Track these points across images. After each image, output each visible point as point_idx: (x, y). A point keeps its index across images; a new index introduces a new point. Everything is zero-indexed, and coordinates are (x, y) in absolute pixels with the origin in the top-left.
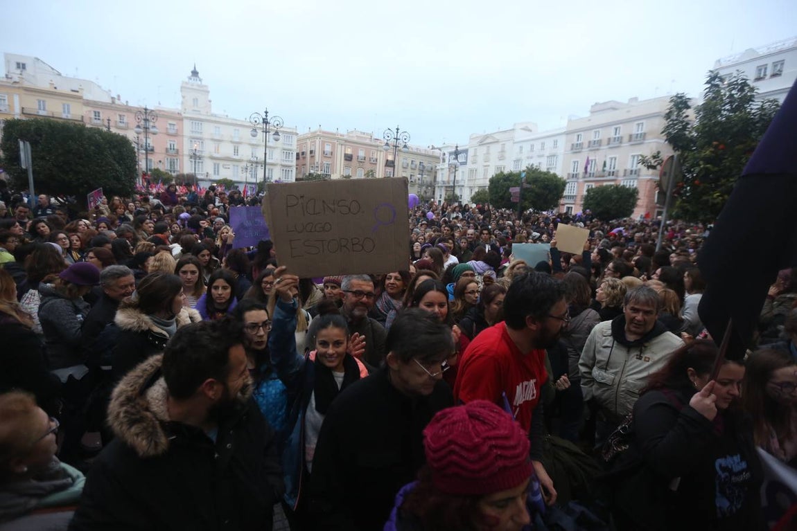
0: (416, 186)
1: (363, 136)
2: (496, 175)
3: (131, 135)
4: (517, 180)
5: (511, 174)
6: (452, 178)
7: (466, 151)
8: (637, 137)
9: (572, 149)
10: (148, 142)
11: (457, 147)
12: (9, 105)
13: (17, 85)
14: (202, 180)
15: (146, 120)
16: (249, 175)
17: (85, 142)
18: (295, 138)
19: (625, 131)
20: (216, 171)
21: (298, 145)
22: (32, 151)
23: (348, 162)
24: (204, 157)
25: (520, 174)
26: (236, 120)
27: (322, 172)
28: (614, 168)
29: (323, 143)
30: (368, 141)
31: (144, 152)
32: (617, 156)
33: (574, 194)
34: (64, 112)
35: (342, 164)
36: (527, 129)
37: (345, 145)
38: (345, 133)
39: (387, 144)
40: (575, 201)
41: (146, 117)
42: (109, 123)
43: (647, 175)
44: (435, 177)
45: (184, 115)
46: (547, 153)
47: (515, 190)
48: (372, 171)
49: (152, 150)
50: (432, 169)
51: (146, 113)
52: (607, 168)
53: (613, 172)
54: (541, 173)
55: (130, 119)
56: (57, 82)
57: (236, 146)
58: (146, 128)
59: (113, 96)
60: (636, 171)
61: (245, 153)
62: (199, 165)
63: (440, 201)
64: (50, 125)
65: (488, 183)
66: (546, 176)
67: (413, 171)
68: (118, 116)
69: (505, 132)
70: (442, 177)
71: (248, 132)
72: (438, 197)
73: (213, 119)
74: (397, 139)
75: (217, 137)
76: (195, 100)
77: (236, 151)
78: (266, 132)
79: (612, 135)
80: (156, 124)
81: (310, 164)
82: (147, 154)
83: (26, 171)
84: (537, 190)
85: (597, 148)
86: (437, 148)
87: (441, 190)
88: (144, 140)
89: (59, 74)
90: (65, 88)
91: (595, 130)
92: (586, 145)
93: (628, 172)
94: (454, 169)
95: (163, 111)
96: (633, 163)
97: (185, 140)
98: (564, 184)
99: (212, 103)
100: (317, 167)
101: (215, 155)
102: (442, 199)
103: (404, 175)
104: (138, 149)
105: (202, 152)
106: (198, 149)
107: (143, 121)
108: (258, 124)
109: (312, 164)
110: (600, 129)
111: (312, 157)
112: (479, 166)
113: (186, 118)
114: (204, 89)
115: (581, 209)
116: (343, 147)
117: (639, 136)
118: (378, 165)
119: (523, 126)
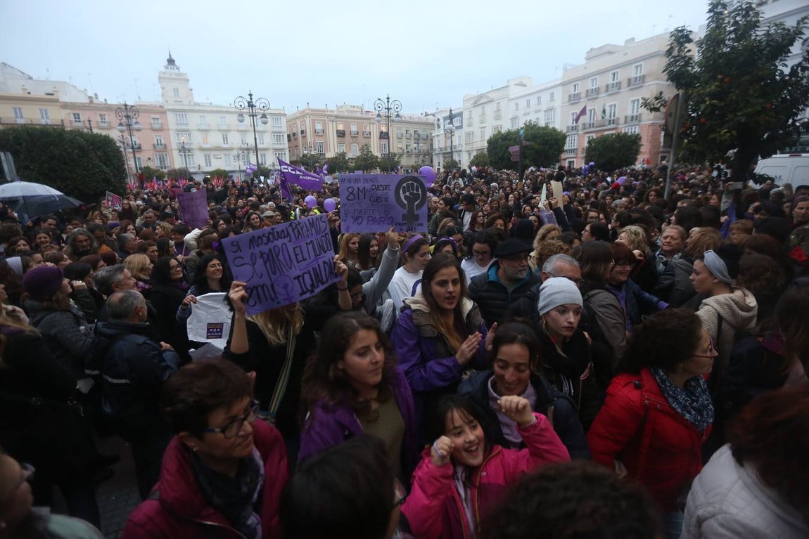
0: (413, 156)
1: (352, 109)
2: (494, 135)
3: (115, 134)
4: (515, 139)
5: (509, 133)
6: (449, 144)
7: (460, 114)
8: (636, 81)
9: (570, 100)
10: (134, 140)
11: (451, 111)
14: (195, 173)
15: (128, 117)
16: (241, 163)
17: (67, 147)
18: (284, 120)
19: (622, 76)
20: (208, 163)
21: (287, 126)
22: (15, 162)
23: (341, 139)
24: (193, 149)
25: (518, 131)
26: (221, 107)
27: (316, 152)
28: (614, 116)
29: (313, 122)
30: (359, 115)
31: (131, 150)
32: (616, 103)
33: (576, 147)
34: (43, 117)
35: (336, 141)
36: (522, 85)
37: (336, 122)
38: (335, 109)
39: (379, 115)
40: (576, 154)
41: (128, 113)
42: (90, 124)
43: (649, 120)
44: (432, 145)
45: (166, 107)
46: (544, 107)
47: (515, 149)
48: (366, 145)
49: (140, 148)
50: (427, 136)
51: (126, 109)
52: (607, 117)
53: (614, 120)
54: (539, 128)
55: (111, 118)
56: (30, 86)
57: (225, 134)
58: (129, 125)
59: (90, 95)
60: (637, 116)
61: (235, 140)
62: (189, 158)
63: (439, 169)
64: (28, 132)
65: (486, 145)
66: (545, 131)
67: (408, 141)
68: (99, 117)
69: (499, 89)
70: (439, 144)
71: (235, 117)
72: (437, 165)
73: (198, 108)
74: (388, 109)
75: (205, 127)
76: (176, 90)
77: (225, 139)
78: (253, 116)
79: (610, 81)
80: (138, 120)
81: (303, 145)
82: (134, 153)
84: (536, 147)
85: (595, 96)
86: (431, 115)
87: (439, 157)
88: (129, 137)
89: (30, 78)
90: (39, 93)
91: (592, 78)
92: (583, 95)
93: (629, 119)
94: (450, 134)
95: (144, 105)
96: (633, 109)
97: (172, 133)
98: (564, 137)
99: (193, 91)
100: (310, 147)
101: (204, 146)
102: (441, 167)
103: (400, 145)
104: (124, 148)
105: (191, 144)
106: (185, 141)
107: (124, 118)
108: (243, 109)
109: (305, 144)
110: (597, 77)
111: (304, 137)
112: (476, 128)
113: (169, 110)
114: (183, 77)
115: (583, 161)
116: (334, 123)
117: (638, 79)
118: (372, 138)
119: (517, 82)
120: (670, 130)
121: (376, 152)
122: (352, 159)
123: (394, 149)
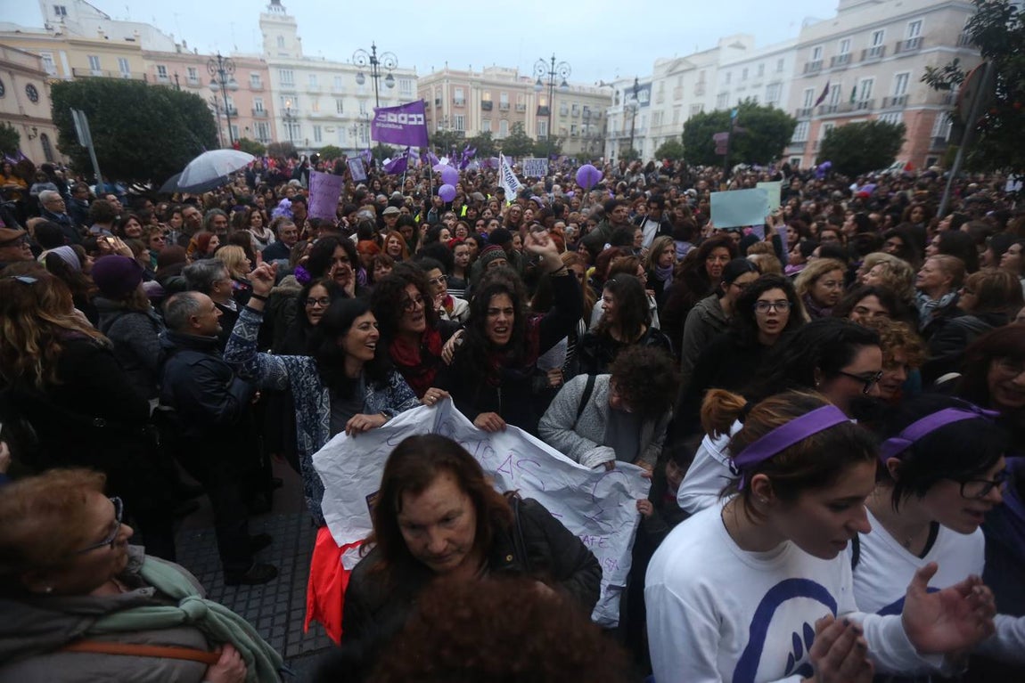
0: (580, 141)
1: (504, 73)
2: (694, 116)
3: (206, 95)
4: (723, 123)
5: (716, 114)
6: (629, 127)
7: (648, 86)
8: (908, 46)
9: (805, 72)
10: (229, 102)
11: (636, 80)
12: (57, 67)
13: (59, 38)
14: (301, 150)
15: (221, 72)
16: (359, 139)
17: (150, 107)
18: (414, 84)
19: (889, 37)
20: (318, 137)
21: (418, 93)
22: (90, 124)
23: (486, 113)
24: (299, 118)
25: (729, 112)
26: (335, 63)
27: (454, 129)
28: (868, 97)
29: (452, 87)
30: (512, 81)
31: (225, 116)
32: (874, 77)
33: (805, 139)
34: (122, 70)
35: (479, 115)
36: (739, 46)
37: (482, 89)
38: (481, 71)
39: (539, 82)
40: (805, 149)
41: (221, 66)
42: (177, 80)
43: (920, 104)
44: (605, 127)
45: (269, 61)
46: (767, 80)
47: (721, 137)
48: (519, 123)
49: (236, 113)
50: (600, 115)
51: (220, 62)
52: (858, 97)
53: (866, 103)
54: (759, 109)
55: (202, 73)
56: (107, 28)
57: (340, 98)
58: (223, 83)
59: (177, 43)
60: (901, 99)
61: (352, 109)
62: (295, 130)
63: (612, 161)
64: (103, 85)
65: (681, 129)
66: (768, 114)
67: (574, 120)
68: (187, 70)
69: (706, 52)
70: (615, 126)
71: (353, 78)
72: (610, 154)
73: (306, 64)
74: (552, 74)
75: (315, 90)
76: (281, 39)
77: (340, 107)
78: (376, 76)
79: (870, 45)
80: (234, 76)
81: (437, 119)
82: (229, 120)
83: (86, 150)
84: (753, 135)
85: (844, 67)
86: (608, 85)
87: (613, 144)
88: (223, 100)
89: (108, 18)
90: (117, 37)
91: (844, 39)
92: (827, 64)
93: (889, 103)
94: (631, 112)
95: (242, 58)
96: (898, 88)
97: (275, 97)
98: (794, 124)
99: (302, 41)
100: (446, 122)
101: (315, 115)
102: (615, 158)
103: (563, 126)
104: (218, 113)
105: (297, 111)
106: (291, 108)
107: (217, 73)
108: (364, 66)
109: (440, 117)
110: (851, 37)
111: (439, 108)
112: (668, 107)
113: (270, 65)
114: (289, 21)
115: (814, 160)
116: (479, 92)
117: (912, 43)
118: (527, 113)
119: (733, 41)
120: (964, 118)
121: (531, 133)
122: (499, 140)
123: (556, 131)
